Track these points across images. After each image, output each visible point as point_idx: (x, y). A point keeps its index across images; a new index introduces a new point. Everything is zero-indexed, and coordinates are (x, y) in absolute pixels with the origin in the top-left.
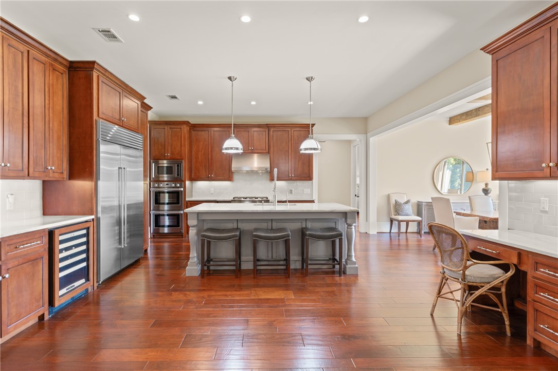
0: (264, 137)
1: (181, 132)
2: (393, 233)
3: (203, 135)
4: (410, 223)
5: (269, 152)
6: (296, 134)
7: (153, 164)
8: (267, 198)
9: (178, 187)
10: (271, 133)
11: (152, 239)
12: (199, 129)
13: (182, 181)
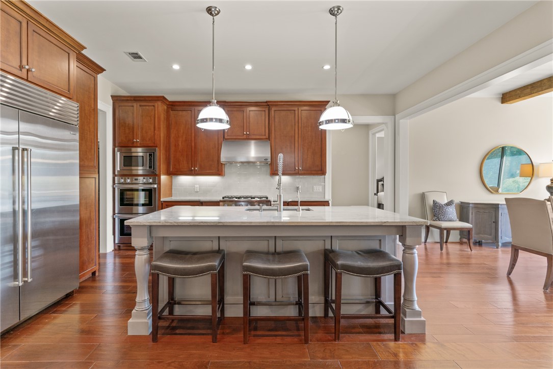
0: (264, 118)
1: (155, 111)
2: (428, 243)
3: (184, 115)
4: (451, 231)
5: (269, 139)
6: (304, 114)
7: (118, 153)
8: (267, 198)
9: (151, 184)
10: (272, 113)
11: (117, 252)
12: (179, 108)
13: (156, 175)
